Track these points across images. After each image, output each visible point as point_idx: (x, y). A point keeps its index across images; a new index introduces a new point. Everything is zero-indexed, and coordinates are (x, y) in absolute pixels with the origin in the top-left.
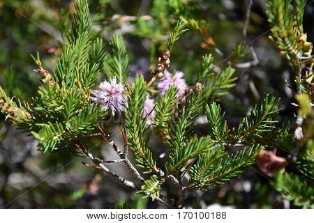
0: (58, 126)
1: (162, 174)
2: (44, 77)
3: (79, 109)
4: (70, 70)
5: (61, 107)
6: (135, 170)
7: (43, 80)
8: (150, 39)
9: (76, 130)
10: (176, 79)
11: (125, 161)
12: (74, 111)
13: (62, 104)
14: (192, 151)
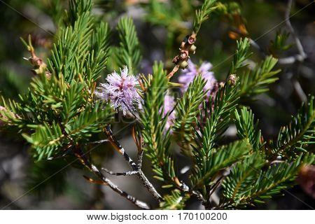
0: (55, 128)
1: (187, 188)
2: (37, 67)
3: (81, 107)
4: (70, 58)
5: (59, 105)
6: (151, 185)
7: (37, 71)
8: (166, 27)
9: (77, 133)
10: (202, 71)
11: (138, 174)
12: (75, 109)
13: (60, 101)
14: (224, 159)
